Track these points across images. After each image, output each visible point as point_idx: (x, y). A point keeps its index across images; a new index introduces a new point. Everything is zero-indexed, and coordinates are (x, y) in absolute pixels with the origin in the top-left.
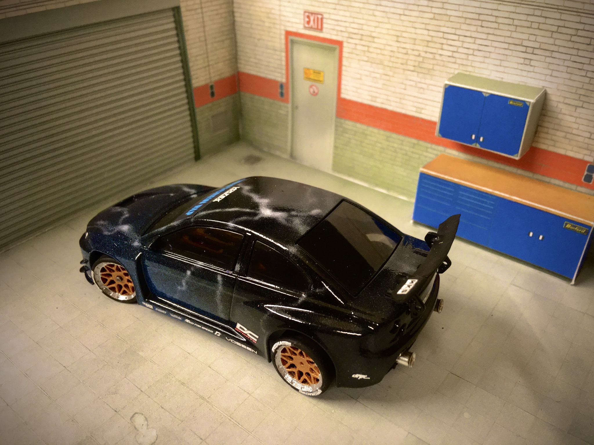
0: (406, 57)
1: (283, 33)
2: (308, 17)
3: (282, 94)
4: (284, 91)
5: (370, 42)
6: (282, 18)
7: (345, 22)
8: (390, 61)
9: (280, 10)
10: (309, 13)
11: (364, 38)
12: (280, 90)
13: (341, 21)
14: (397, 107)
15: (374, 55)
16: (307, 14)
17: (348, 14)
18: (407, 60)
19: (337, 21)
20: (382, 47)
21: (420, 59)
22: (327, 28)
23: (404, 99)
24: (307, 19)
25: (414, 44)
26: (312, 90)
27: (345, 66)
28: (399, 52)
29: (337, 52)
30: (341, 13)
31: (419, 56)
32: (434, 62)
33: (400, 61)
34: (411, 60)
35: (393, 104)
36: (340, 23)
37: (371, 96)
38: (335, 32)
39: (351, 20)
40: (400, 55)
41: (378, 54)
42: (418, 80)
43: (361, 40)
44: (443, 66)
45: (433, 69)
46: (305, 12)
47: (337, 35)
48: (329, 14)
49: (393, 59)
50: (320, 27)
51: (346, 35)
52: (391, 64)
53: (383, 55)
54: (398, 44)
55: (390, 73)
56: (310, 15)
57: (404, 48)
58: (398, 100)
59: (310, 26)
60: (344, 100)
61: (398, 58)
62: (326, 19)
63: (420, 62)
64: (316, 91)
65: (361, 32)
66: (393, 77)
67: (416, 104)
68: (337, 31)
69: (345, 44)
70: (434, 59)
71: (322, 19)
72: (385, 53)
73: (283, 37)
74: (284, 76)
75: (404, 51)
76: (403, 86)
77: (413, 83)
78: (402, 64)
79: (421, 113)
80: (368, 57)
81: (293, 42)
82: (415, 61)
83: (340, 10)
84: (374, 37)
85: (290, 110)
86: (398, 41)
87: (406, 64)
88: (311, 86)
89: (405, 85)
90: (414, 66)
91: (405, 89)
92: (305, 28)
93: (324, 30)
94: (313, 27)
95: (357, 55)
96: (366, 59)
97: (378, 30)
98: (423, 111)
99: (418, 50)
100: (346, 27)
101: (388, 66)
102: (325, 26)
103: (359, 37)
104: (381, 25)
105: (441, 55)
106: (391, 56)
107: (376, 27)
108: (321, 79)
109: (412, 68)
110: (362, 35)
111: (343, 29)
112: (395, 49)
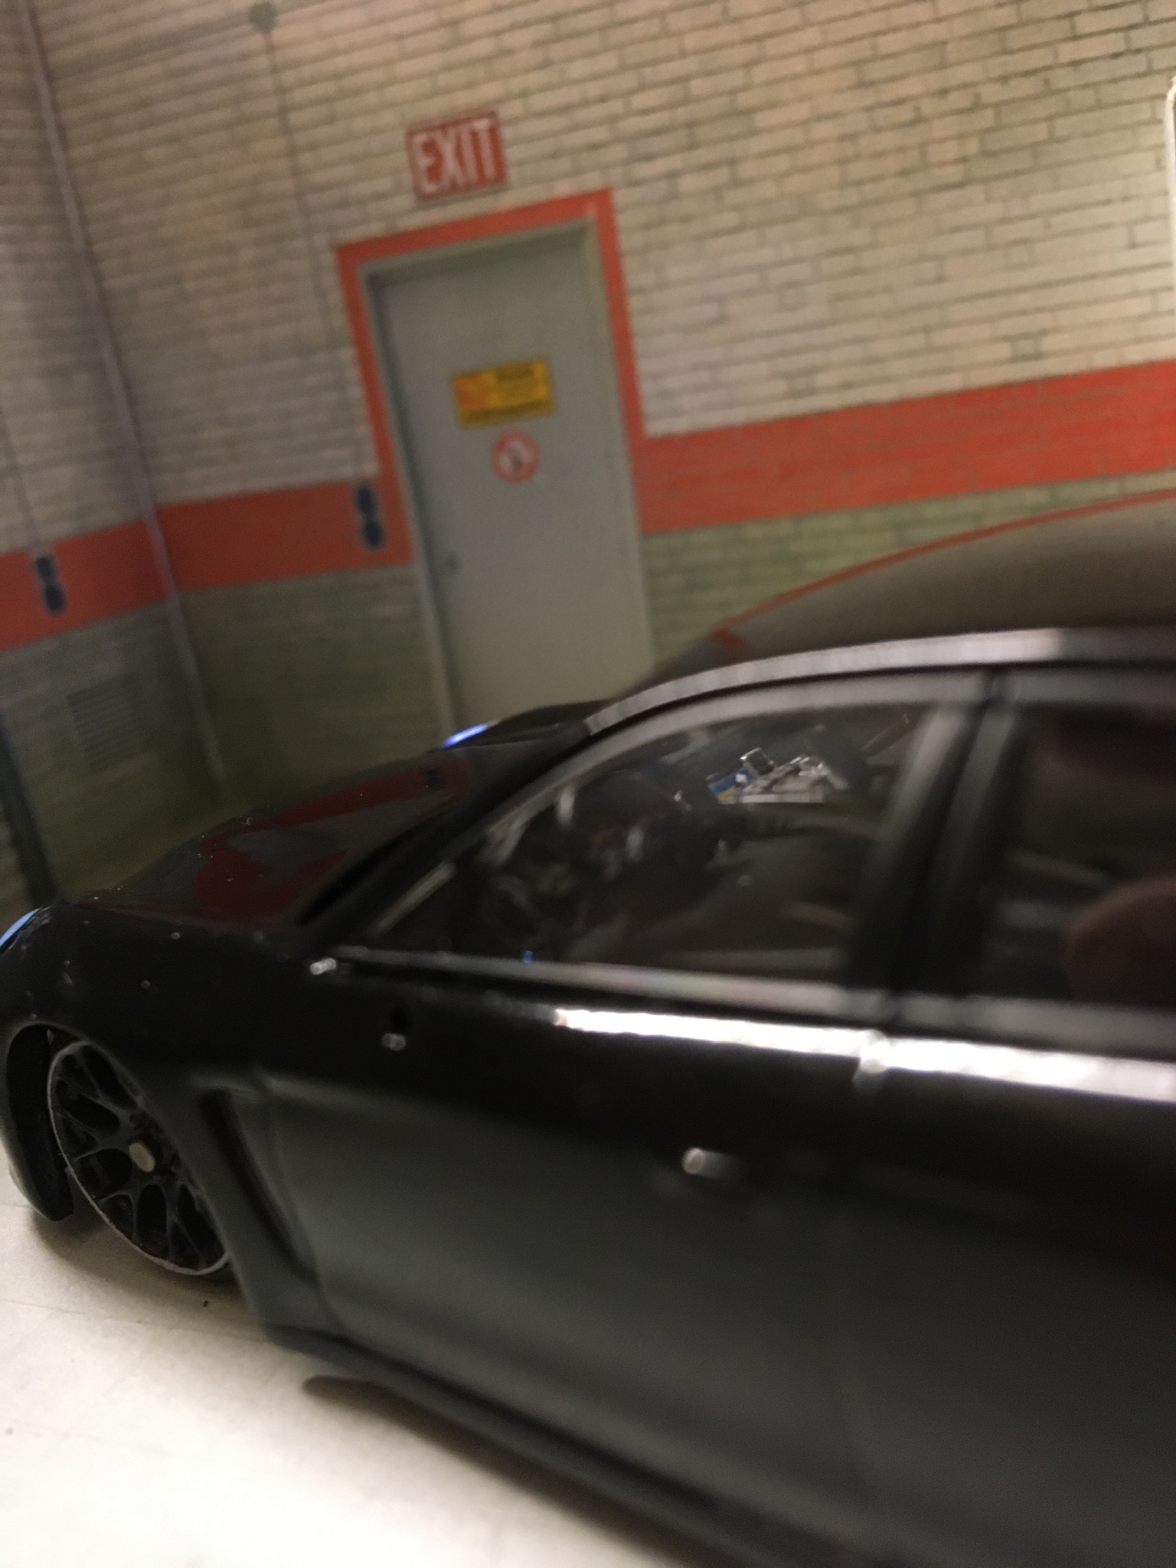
0: (914, 136)
1: (329, 259)
2: (430, 148)
3: (373, 534)
4: (381, 516)
5: (731, 138)
6: (312, 199)
7: (603, 99)
8: (845, 184)
9: (296, 172)
10: (430, 129)
11: (703, 132)
12: (358, 519)
13: (585, 103)
14: (923, 374)
15: (767, 189)
16: (420, 139)
17: (609, 61)
18: (923, 146)
19: (565, 109)
20: (797, 136)
21: (986, 118)
22: (521, 163)
23: (944, 326)
24: (425, 161)
25: (942, 66)
26: (506, 462)
27: (642, 291)
28: (878, 130)
29: (591, 246)
30: (578, 69)
31: (976, 106)
32: (1053, 105)
33: (892, 163)
34: (941, 141)
35: (896, 367)
36: (581, 115)
37: (788, 376)
38: (564, 164)
39: (629, 80)
40: (887, 140)
41: (781, 176)
42: (995, 210)
43: (692, 146)
44: (1099, 106)
45: (1053, 139)
46: (411, 134)
47: (577, 171)
48: (524, 94)
49: (859, 170)
50: (490, 170)
51: (619, 152)
52: (852, 196)
53: (806, 169)
54: (869, 97)
55: (860, 237)
56: (438, 136)
57: (897, 102)
58: (917, 341)
59: (446, 181)
60: (668, 442)
61: (879, 155)
62: (515, 120)
63: (983, 133)
64: (526, 455)
65: (682, 114)
66: (873, 246)
67: (1006, 326)
68: (574, 152)
69: (620, 197)
70: (1049, 92)
71: (493, 132)
72: (817, 155)
73: (331, 280)
74: (370, 449)
75: (905, 113)
76: (929, 269)
77: (976, 238)
78: (904, 173)
79: (1038, 356)
80: (737, 208)
81: (378, 284)
82: (962, 137)
83: (570, 59)
84: (749, 112)
85: (423, 587)
86: (864, 85)
87: (925, 166)
88: (500, 446)
89: (939, 258)
90: (964, 160)
91: (940, 279)
92: (424, 200)
93: (513, 173)
94: (460, 180)
95: (686, 219)
96: (729, 219)
97: (761, 73)
98: (1048, 344)
99: (965, 86)
100: (613, 120)
101: (839, 210)
102: (512, 154)
103: (680, 137)
104: (771, 46)
105: (1075, 64)
106: (843, 161)
107: (749, 65)
108: (541, 392)
109: (954, 173)
110: (691, 125)
111: (599, 134)
112: (861, 122)
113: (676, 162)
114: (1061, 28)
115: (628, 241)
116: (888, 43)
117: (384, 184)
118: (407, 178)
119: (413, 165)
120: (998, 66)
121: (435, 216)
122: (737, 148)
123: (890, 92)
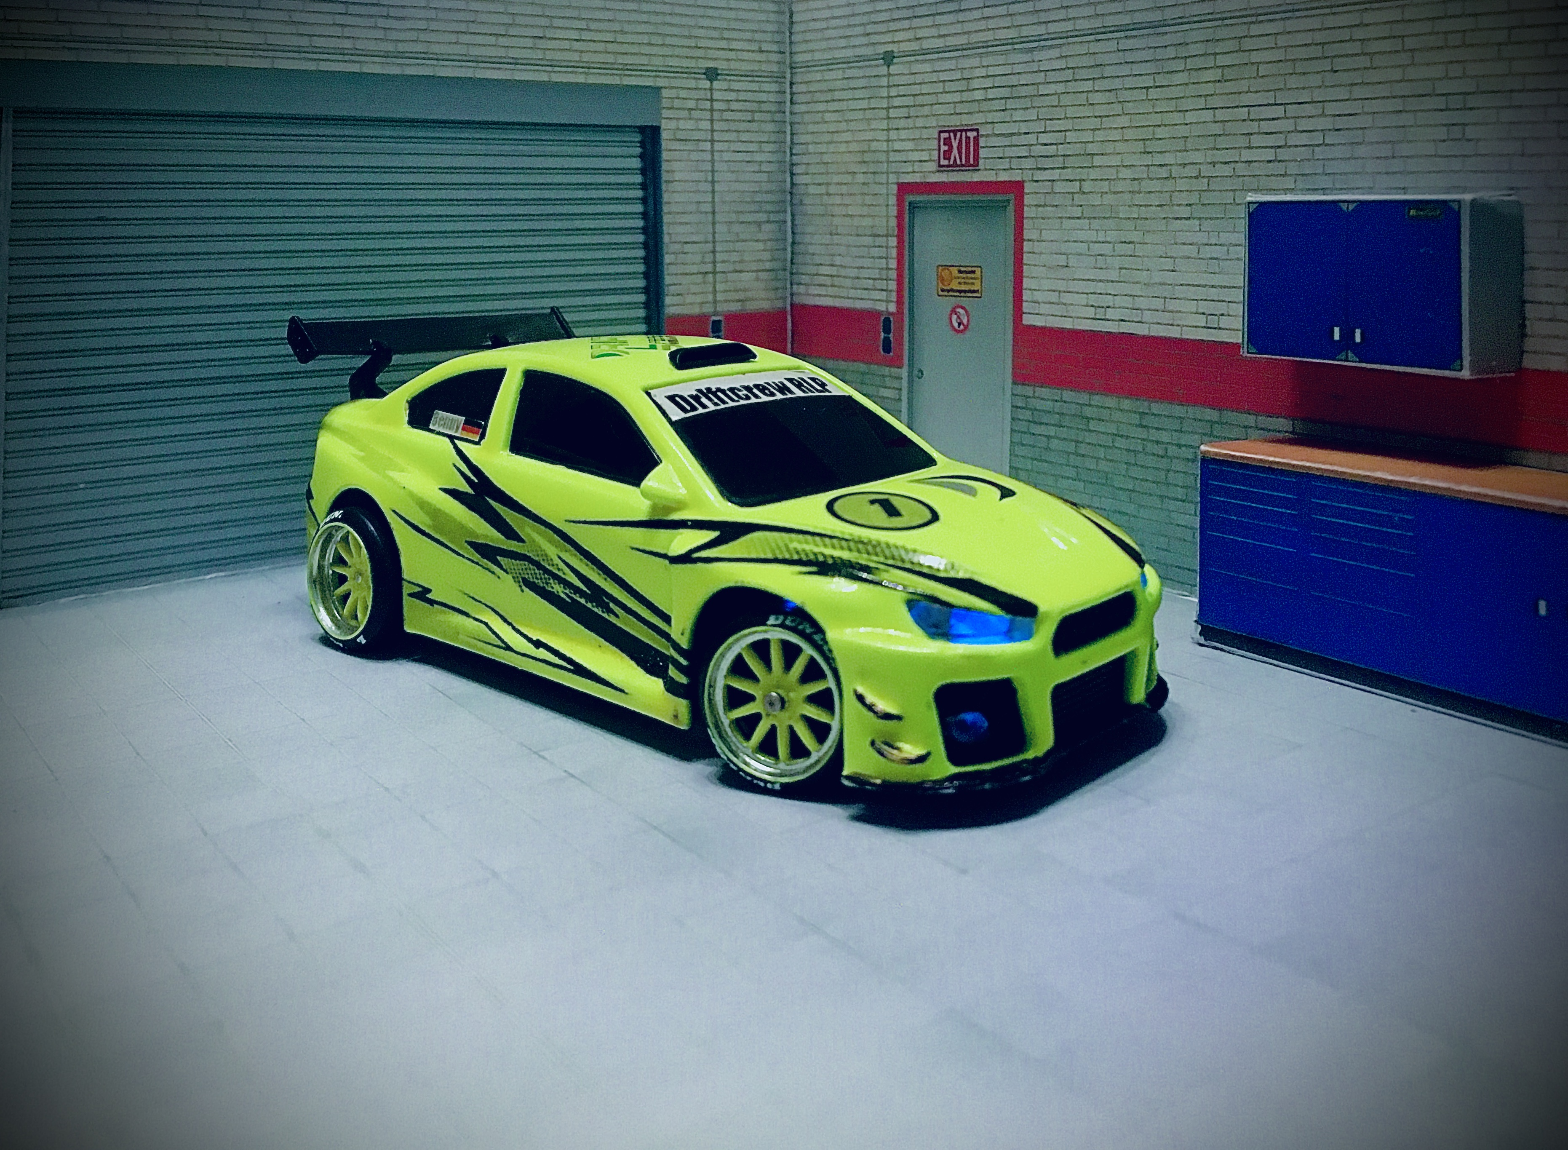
1: (894, 190)
2: (947, 142)
3: (887, 348)
4: (892, 337)
5: (1085, 168)
7: (1027, 133)
8: (1132, 205)
10: (949, 132)
12: (883, 335)
16: (944, 136)
17: (1033, 114)
18: (1171, 193)
19: (1009, 135)
20: (1111, 173)
21: (1203, 184)
22: (987, 158)
23: (1174, 298)
24: (944, 148)
25: (1184, 150)
27: (1031, 241)
28: (1150, 179)
29: (1011, 210)
30: (1018, 115)
31: (1199, 176)
33: (1155, 199)
34: (1181, 191)
35: (1146, 317)
36: (1015, 140)
37: (1093, 306)
38: (1005, 164)
39: (1039, 127)
40: (1156, 186)
41: (1103, 193)
42: (1203, 237)
43: (1063, 167)
46: (940, 132)
47: (1011, 169)
48: (993, 123)
49: (1139, 199)
51: (1029, 163)
52: (1134, 213)
53: (1114, 193)
54: (1148, 159)
56: (951, 136)
57: (1162, 166)
58: (1158, 303)
59: (951, 161)
60: (1032, 330)
61: (1150, 193)
62: (986, 136)
63: (1201, 192)
64: (965, 321)
65: (1061, 150)
66: (1142, 243)
67: (1203, 306)
68: (1011, 158)
69: (1028, 187)
71: (976, 139)
72: (1120, 186)
73: (893, 201)
74: (893, 297)
75: (1165, 173)
76: (1168, 264)
78: (1160, 206)
80: (1081, 206)
81: (913, 208)
82: (1191, 192)
83: (1016, 109)
84: (1091, 155)
85: (905, 383)
86: (1146, 152)
87: (1171, 204)
88: (953, 311)
89: (1174, 258)
90: (1190, 205)
91: (1174, 271)
92: (941, 168)
94: (958, 161)
95: (1057, 206)
99: (1195, 164)
100: (1029, 145)
101: (1129, 219)
102: (982, 153)
104: (1105, 123)
105: (1249, 162)
106: (1133, 193)
107: (1093, 130)
110: (1065, 156)
111: (1023, 152)
114: (1242, 141)
115: (1027, 212)
116: (1161, 133)
117: (925, 155)
118: (934, 155)
119: (938, 149)
120: (1210, 156)
121: (944, 177)
122: (1084, 174)
123: (1159, 159)
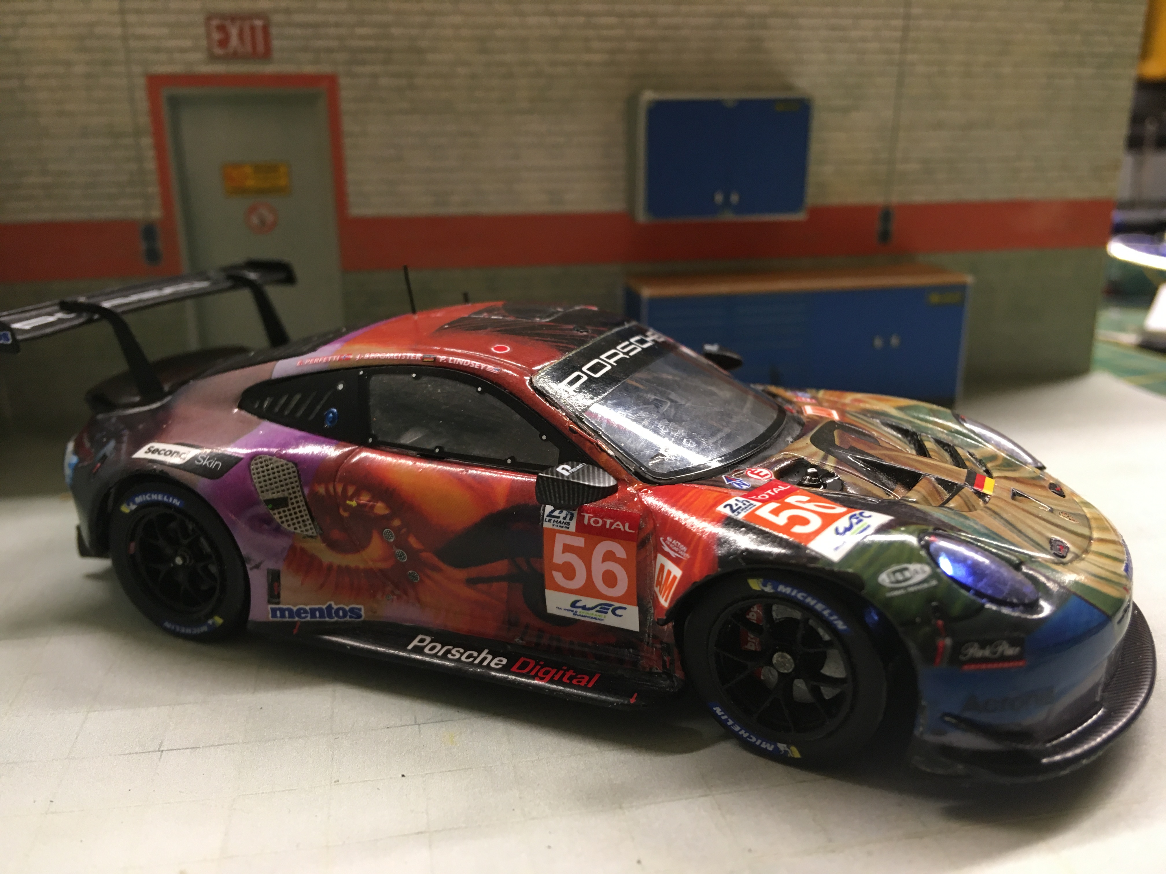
0: (508, 83)
3: (153, 255)
4: (160, 245)
6: (134, 43)
9: (124, 25)
11: (395, 57)
12: (142, 245)
13: (325, 25)
14: (505, 203)
15: (427, 94)
17: (341, 5)
19: (313, 26)
24: (217, 36)
25: (524, 51)
26: (255, 220)
27: (352, 135)
30: (323, 5)
31: (539, 74)
35: (492, 198)
36: (323, 31)
37: (434, 194)
41: (437, 89)
42: (545, 128)
47: (317, 62)
49: (478, 94)
50: (261, 48)
54: (486, 58)
55: (477, 128)
57: (501, 64)
58: (504, 187)
60: (360, 221)
64: (269, 218)
67: (546, 186)
69: (343, 81)
71: (266, 29)
77: (535, 140)
84: (422, 51)
87: (512, 99)
88: (253, 209)
93: (276, 55)
96: (407, 106)
97: (430, 32)
98: (566, 197)
102: (276, 43)
103: (380, 56)
104: (438, 19)
107: (424, 26)
108: (282, 182)
109: (526, 106)
112: (480, 70)
113: (378, 69)
115: (346, 106)
116: (498, 33)
117: (188, 43)
118: (204, 43)
119: (209, 36)
120: (552, 57)
121: (219, 68)
122: (414, 69)
123: (496, 58)
